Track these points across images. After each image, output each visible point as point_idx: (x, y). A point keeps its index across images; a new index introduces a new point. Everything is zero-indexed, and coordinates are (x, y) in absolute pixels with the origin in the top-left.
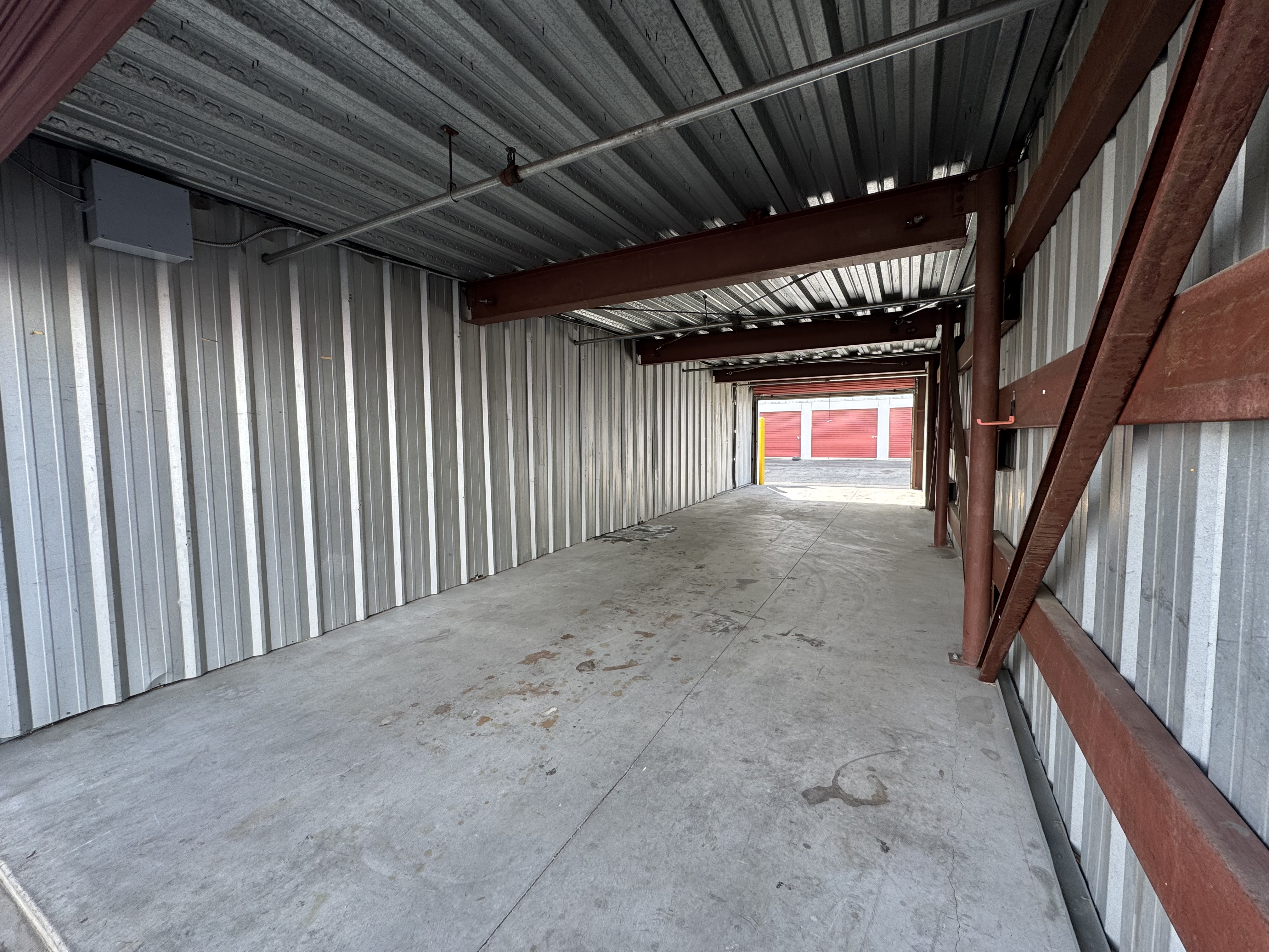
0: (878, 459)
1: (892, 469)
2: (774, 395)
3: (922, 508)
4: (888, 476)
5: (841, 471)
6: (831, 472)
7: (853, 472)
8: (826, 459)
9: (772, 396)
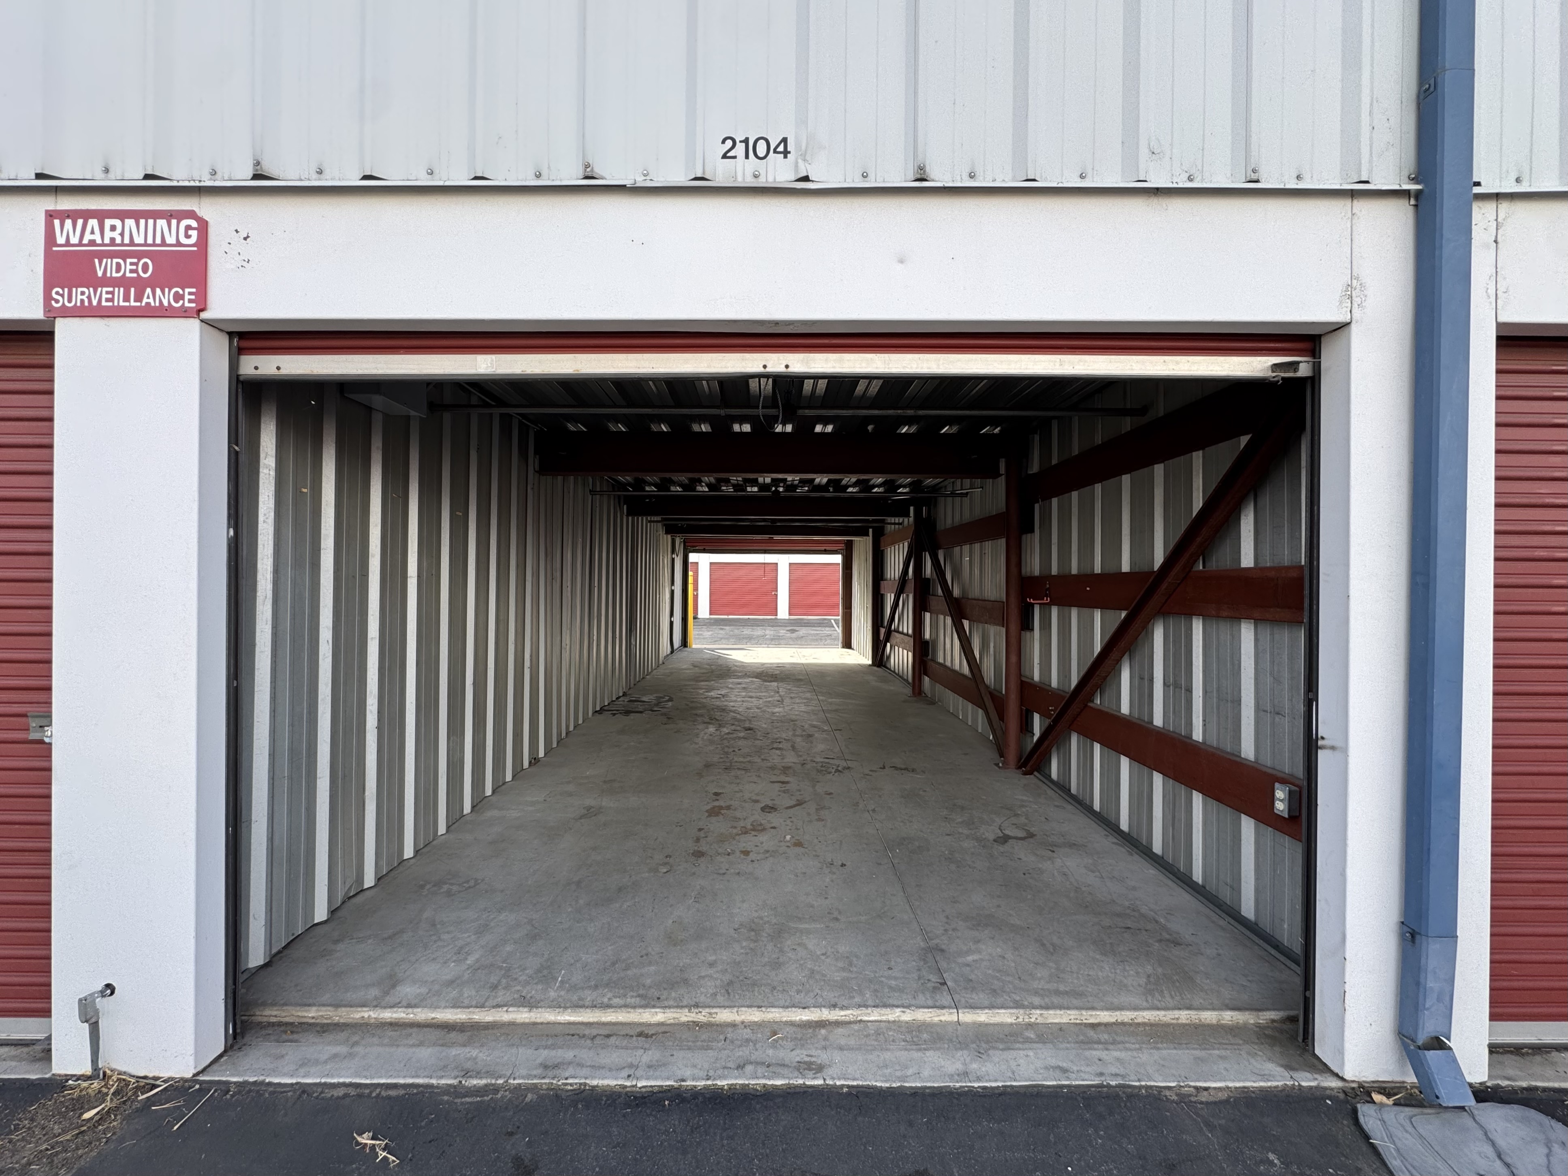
0: (779, 617)
1: (797, 628)
2: (707, 548)
3: (870, 665)
4: (794, 635)
5: (747, 631)
6: (736, 632)
7: (759, 632)
8: (726, 617)
9: (704, 549)
